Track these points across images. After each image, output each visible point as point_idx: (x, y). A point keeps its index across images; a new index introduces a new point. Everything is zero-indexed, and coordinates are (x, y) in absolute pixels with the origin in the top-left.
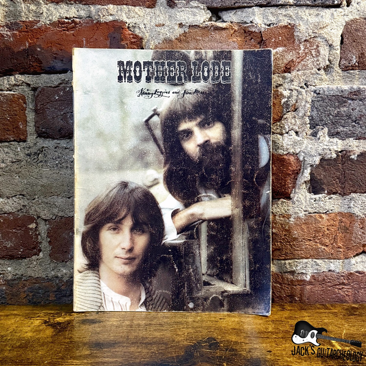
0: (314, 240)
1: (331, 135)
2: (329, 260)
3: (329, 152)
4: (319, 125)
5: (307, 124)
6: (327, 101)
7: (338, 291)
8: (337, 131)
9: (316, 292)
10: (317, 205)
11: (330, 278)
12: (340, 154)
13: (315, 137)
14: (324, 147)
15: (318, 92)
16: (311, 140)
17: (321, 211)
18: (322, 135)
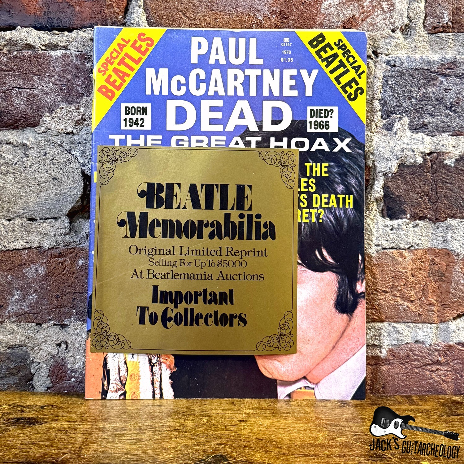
0: (392, 291)
1: (415, 128)
2: (415, 325)
3: (411, 154)
4: (396, 113)
5: (377, 111)
6: (406, 77)
7: (430, 374)
8: (423, 122)
9: (397, 376)
10: (395, 236)
11: (417, 353)
12: (427, 157)
13: (390, 130)
14: (404, 147)
15: (392, 63)
16: (384, 136)
17: (402, 247)
18: (399, 129)
